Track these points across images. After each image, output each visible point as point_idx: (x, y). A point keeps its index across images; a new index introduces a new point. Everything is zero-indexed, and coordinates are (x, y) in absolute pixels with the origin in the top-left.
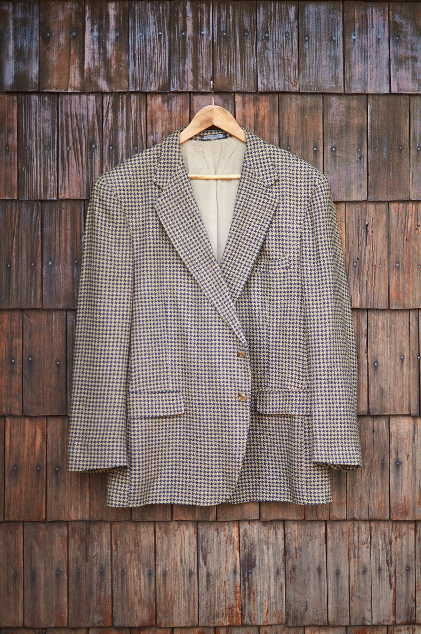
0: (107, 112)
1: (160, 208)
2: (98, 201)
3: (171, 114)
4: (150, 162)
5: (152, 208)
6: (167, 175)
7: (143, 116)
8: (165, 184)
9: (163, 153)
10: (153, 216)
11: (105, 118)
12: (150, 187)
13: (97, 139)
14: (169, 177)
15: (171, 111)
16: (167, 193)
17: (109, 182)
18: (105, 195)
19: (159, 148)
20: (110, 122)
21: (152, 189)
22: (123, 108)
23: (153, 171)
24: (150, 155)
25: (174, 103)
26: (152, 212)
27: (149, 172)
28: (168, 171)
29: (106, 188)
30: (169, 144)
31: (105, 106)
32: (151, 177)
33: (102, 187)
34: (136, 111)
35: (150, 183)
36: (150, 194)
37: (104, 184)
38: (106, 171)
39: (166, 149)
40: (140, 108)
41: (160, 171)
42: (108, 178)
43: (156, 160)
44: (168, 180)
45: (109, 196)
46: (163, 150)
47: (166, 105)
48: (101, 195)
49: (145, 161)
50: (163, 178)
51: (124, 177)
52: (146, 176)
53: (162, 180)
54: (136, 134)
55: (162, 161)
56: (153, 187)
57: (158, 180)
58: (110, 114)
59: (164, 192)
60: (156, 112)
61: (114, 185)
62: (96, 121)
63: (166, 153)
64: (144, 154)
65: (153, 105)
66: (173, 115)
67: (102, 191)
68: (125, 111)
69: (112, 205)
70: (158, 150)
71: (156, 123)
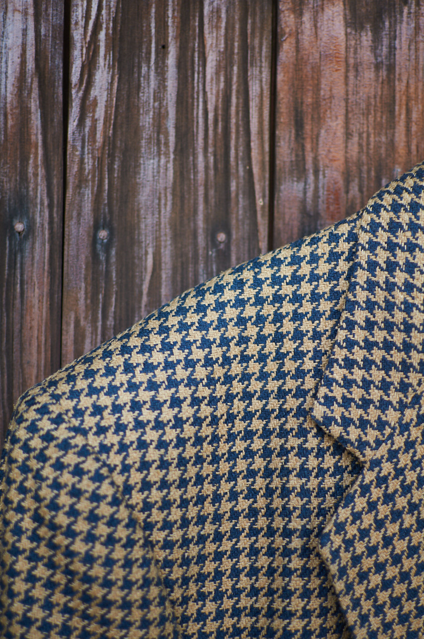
0: (89, 66)
1: (345, 557)
2: (28, 524)
3: (390, 81)
4: (297, 317)
5: (306, 552)
6: (385, 386)
7: (257, 87)
8: (372, 435)
9: (362, 276)
10: (306, 594)
11: (76, 95)
12: (293, 442)
13: (39, 190)
14: (395, 397)
15: (391, 68)
16: (382, 481)
17: (90, 421)
18: (64, 500)
19: (344, 247)
20: (100, 113)
21: (303, 452)
22: (163, 48)
23: (309, 364)
24: (296, 280)
25: (405, 30)
26: (306, 572)
27: (290, 366)
28: (387, 366)
29: (71, 459)
30: (394, 227)
31: (77, 35)
32: (300, 393)
33: (53, 453)
34: (225, 65)
35: (292, 423)
36: (294, 482)
37: (62, 433)
38: (78, 352)
39: (382, 256)
40: (244, 47)
41: (349, 364)
42: (86, 402)
43: (325, 306)
44: (392, 416)
45: (84, 505)
46: (363, 256)
47: (366, 38)
48: (46, 493)
49: (268, 310)
50: (365, 404)
51: (164, 395)
52: (273, 386)
53: (355, 413)
54: (224, 171)
55: (360, 316)
56: (312, 442)
57: (338, 412)
58: (102, 77)
59: (369, 476)
60: (317, 71)
61: (112, 439)
62: (34, 105)
63: (381, 276)
64: (266, 273)
65: (307, 37)
66: (400, 87)
67: (48, 472)
68: (171, 60)
69: (99, 550)
70: (334, 257)
71: (319, 120)
